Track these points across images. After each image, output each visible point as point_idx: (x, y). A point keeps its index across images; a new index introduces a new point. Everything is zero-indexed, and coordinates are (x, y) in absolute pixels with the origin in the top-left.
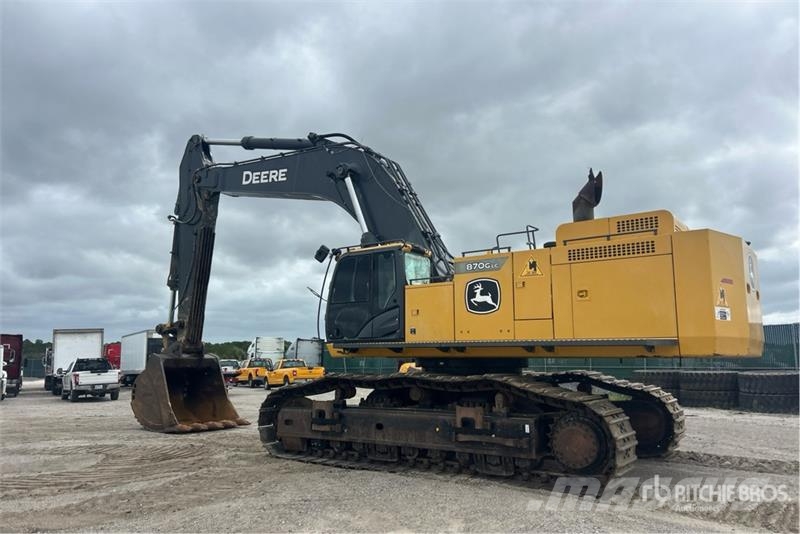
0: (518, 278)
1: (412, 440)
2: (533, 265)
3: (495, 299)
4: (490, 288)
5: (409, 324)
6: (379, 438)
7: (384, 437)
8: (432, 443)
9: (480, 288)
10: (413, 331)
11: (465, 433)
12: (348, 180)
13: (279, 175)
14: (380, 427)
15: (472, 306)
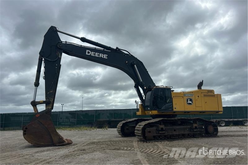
0: (196, 99)
1: (182, 132)
2: (198, 96)
3: (192, 102)
4: (191, 100)
5: (174, 107)
6: (175, 133)
7: (176, 133)
8: (187, 132)
9: (189, 100)
10: (175, 108)
11: (196, 129)
12: (135, 65)
13: (105, 56)
14: (175, 130)
15: (188, 103)
